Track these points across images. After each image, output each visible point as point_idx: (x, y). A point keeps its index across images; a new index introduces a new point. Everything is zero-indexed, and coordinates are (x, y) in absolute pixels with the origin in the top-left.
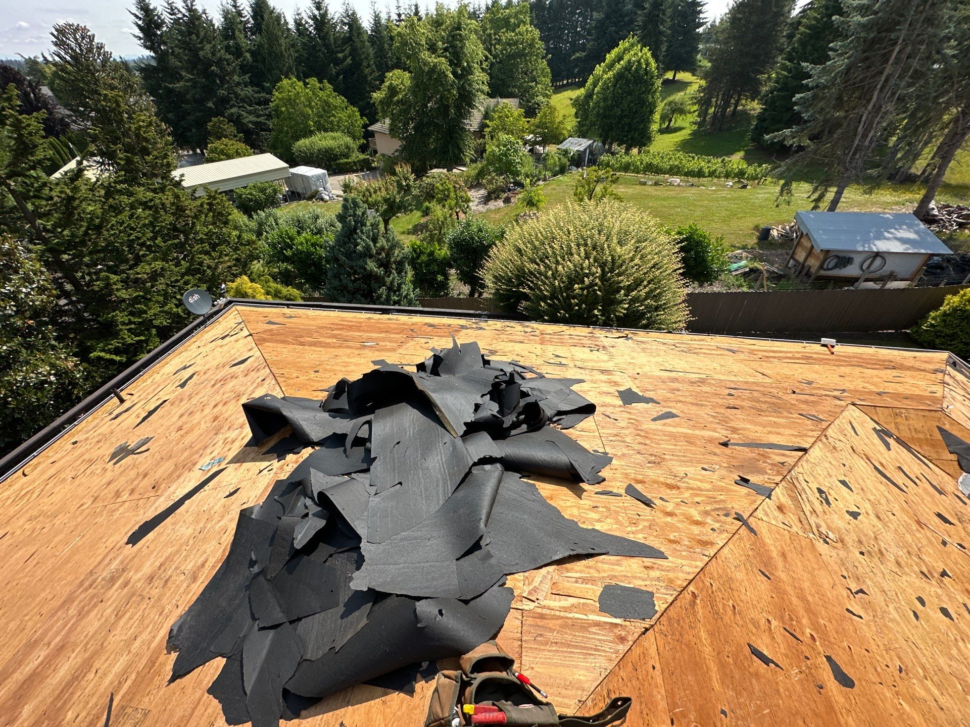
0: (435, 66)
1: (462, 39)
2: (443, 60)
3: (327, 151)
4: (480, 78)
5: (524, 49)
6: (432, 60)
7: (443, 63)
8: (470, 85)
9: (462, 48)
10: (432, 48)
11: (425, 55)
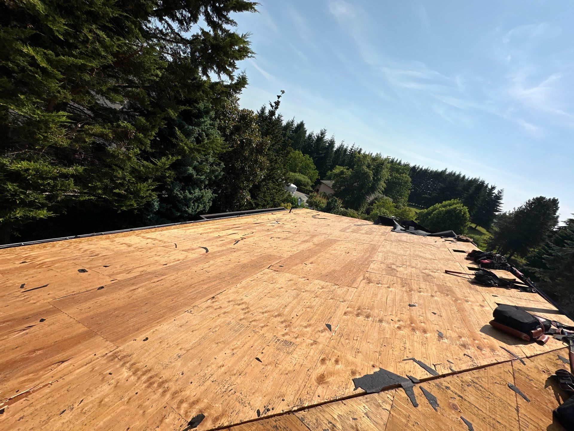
0: (367, 172)
1: (382, 168)
2: (372, 172)
3: (299, 181)
4: (382, 185)
5: (402, 183)
6: (367, 170)
7: (371, 173)
8: (378, 185)
9: (380, 171)
10: (368, 166)
11: (365, 167)
